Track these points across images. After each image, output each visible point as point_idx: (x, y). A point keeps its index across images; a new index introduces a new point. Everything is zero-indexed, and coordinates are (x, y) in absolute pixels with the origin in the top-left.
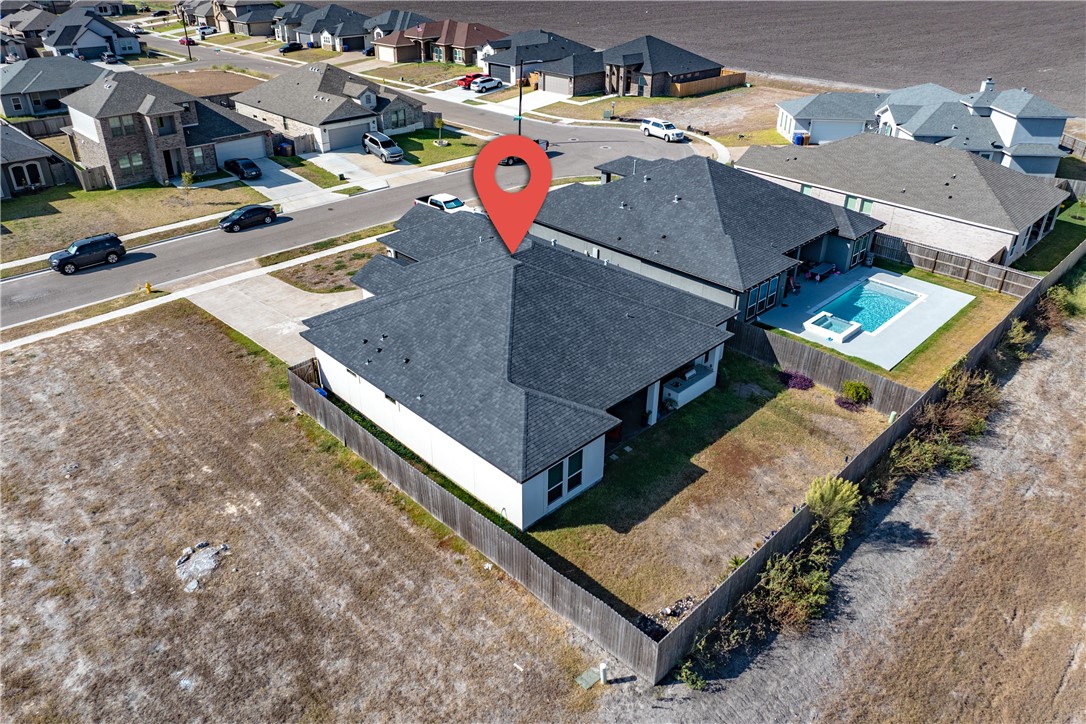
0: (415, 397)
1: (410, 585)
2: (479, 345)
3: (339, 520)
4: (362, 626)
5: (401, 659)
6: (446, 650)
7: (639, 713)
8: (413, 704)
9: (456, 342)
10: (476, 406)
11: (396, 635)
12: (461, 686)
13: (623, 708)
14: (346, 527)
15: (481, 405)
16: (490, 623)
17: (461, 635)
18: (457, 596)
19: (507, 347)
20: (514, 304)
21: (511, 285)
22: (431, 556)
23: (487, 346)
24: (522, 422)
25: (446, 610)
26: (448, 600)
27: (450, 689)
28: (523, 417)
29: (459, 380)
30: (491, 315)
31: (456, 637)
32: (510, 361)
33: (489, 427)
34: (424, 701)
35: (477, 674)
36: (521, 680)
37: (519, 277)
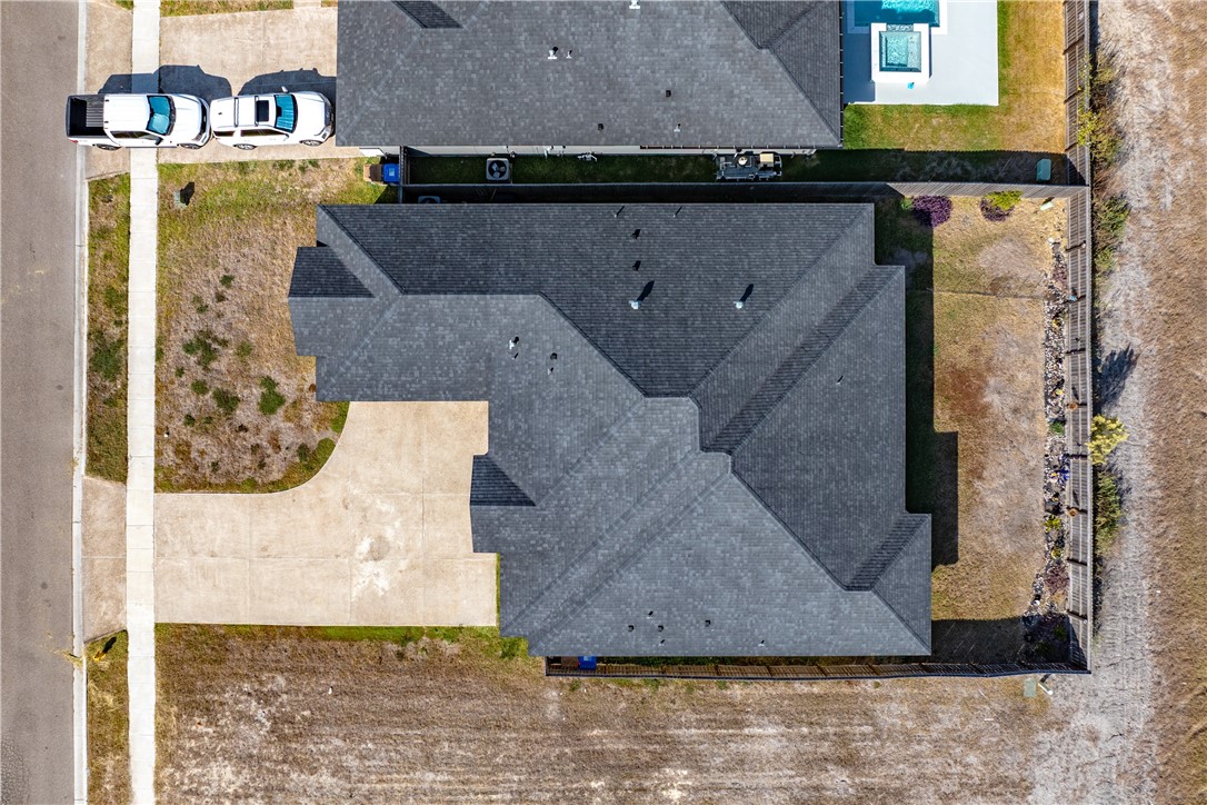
0: (756, 645)
1: (867, 729)
2: (778, 575)
3: (758, 731)
4: (877, 780)
5: (922, 776)
6: (939, 747)
7: (1073, 684)
8: (959, 792)
9: (746, 582)
10: (832, 625)
11: (901, 766)
12: (972, 759)
13: (1063, 689)
14: (771, 731)
15: (836, 622)
16: (944, 707)
17: (936, 730)
18: (905, 709)
19: (814, 563)
20: (775, 514)
21: (752, 497)
22: (856, 696)
23: (786, 570)
24: (893, 616)
25: (910, 724)
26: (903, 717)
27: (967, 766)
28: (890, 612)
29: (789, 612)
30: (760, 539)
31: (935, 735)
32: (829, 572)
33: (863, 633)
34: (961, 785)
35: (972, 744)
36: (998, 725)
37: (748, 480)
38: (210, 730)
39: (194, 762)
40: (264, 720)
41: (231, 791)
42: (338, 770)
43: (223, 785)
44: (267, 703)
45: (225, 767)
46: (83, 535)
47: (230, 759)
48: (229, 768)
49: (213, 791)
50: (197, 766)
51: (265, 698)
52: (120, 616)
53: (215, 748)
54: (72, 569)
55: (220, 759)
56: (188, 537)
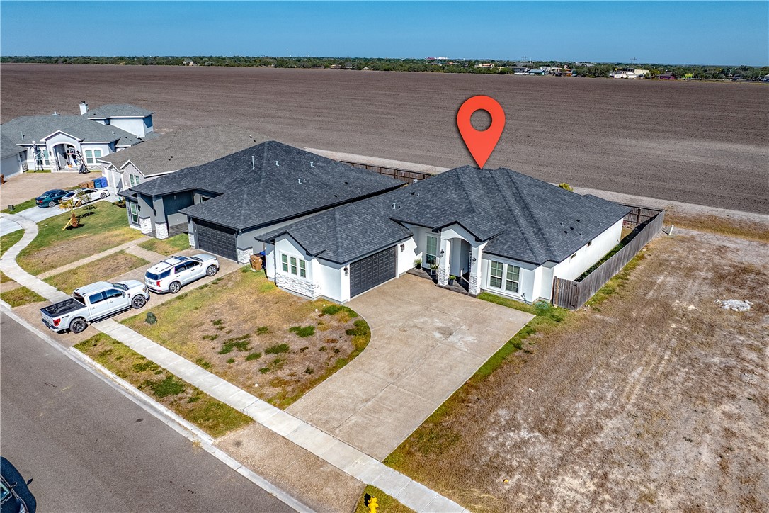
38: (517, 476)
39: (544, 504)
40: (532, 435)
41: (592, 488)
42: (608, 414)
43: (583, 491)
44: (518, 427)
45: (563, 480)
46: (254, 471)
47: (557, 474)
48: (567, 479)
49: (587, 503)
50: (550, 504)
51: (513, 425)
52: (351, 483)
53: (538, 481)
54: (271, 494)
55: (552, 481)
56: (338, 407)
